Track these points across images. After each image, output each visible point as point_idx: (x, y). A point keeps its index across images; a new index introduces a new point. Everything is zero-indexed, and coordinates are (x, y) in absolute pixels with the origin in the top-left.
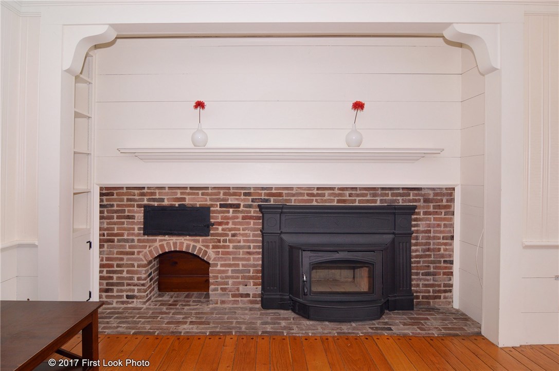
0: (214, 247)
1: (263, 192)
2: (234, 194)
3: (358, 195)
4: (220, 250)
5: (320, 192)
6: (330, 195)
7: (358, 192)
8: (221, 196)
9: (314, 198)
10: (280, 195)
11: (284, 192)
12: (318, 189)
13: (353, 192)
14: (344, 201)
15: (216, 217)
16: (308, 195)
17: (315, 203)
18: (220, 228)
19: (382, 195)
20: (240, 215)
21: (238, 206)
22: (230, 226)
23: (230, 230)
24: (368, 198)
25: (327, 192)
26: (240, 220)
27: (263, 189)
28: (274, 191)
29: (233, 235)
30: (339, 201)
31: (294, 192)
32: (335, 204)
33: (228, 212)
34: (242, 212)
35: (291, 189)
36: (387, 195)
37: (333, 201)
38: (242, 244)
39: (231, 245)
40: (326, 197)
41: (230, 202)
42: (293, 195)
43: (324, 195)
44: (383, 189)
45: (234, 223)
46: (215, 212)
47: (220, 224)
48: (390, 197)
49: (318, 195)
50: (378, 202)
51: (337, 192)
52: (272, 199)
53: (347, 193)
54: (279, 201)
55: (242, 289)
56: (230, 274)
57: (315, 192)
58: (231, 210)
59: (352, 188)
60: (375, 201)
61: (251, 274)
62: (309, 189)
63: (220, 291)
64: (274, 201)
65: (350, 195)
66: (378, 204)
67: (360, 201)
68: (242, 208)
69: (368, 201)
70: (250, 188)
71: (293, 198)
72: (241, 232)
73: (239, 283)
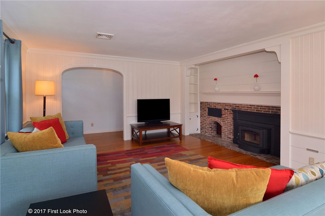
0: (223, 121)
1: (234, 105)
2: (227, 106)
3: (263, 109)
4: (224, 123)
5: (250, 107)
6: (254, 108)
7: (263, 108)
8: (224, 106)
9: (249, 109)
10: (239, 107)
11: (240, 106)
12: (250, 105)
13: (262, 107)
14: (258, 111)
15: (223, 113)
16: (247, 107)
17: (249, 111)
18: (224, 116)
19: (272, 109)
20: (229, 112)
21: (228, 109)
22: (226, 115)
23: (226, 117)
24: (267, 110)
25: (253, 107)
26: (229, 114)
27: (234, 104)
28: (237, 105)
29: (227, 118)
30: (257, 110)
31: (243, 106)
32: (255, 111)
33: (226, 111)
34: (229, 111)
35: (242, 105)
36: (274, 109)
37: (254, 110)
38: (229, 121)
39: (226, 121)
40: (253, 109)
41: (226, 108)
42: (243, 107)
43: (252, 108)
44: (272, 107)
45: (227, 115)
46: (223, 111)
47: (224, 114)
48: (275, 111)
49: (250, 108)
50: (271, 112)
51: (256, 107)
52: (237, 108)
53: (259, 107)
54: (239, 109)
55: (229, 136)
56: (226, 130)
57: (249, 106)
58: (226, 110)
59: (261, 106)
60: (269, 112)
61: (231, 132)
62: (247, 105)
63: (224, 135)
64: (237, 109)
65: (260, 108)
66: (270, 113)
67: (264, 111)
68: (229, 110)
69: (267, 111)
70: (231, 104)
71: (243, 108)
72: (229, 118)
73: (228, 134)
